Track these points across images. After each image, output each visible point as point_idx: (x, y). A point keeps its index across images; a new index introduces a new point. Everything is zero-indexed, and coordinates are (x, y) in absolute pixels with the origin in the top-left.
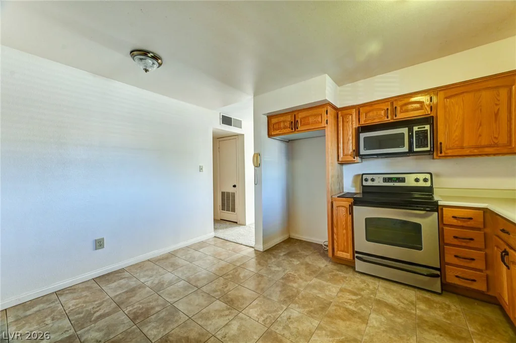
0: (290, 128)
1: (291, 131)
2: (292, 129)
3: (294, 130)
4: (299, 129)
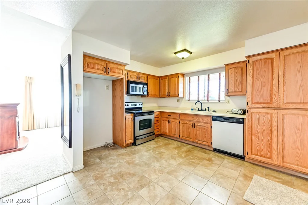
0: (103, 70)
1: (104, 73)
2: (105, 72)
3: (106, 73)
4: (109, 74)
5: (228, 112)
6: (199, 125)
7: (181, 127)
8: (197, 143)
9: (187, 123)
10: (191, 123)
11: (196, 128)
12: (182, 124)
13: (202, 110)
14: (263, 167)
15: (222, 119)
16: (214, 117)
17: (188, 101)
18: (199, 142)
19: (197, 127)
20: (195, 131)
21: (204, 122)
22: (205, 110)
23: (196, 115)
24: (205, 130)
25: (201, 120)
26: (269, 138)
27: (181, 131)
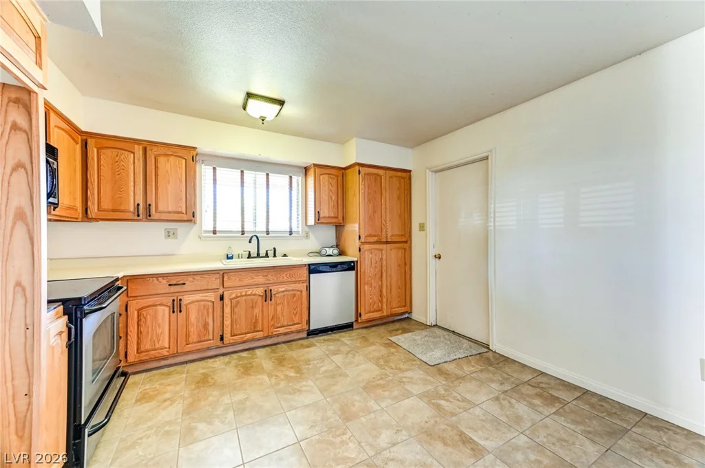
5: (310, 254)
6: (281, 290)
7: (227, 310)
8: (278, 335)
9: (249, 293)
10: (260, 291)
11: (273, 299)
12: (231, 299)
13: (258, 256)
14: (374, 326)
15: (328, 268)
16: (312, 267)
17: (212, 235)
18: (282, 330)
19: (277, 295)
20: (271, 309)
21: (294, 279)
22: (267, 256)
23: (274, 268)
24: (295, 299)
25: (285, 278)
26: (380, 283)
27: (227, 322)
